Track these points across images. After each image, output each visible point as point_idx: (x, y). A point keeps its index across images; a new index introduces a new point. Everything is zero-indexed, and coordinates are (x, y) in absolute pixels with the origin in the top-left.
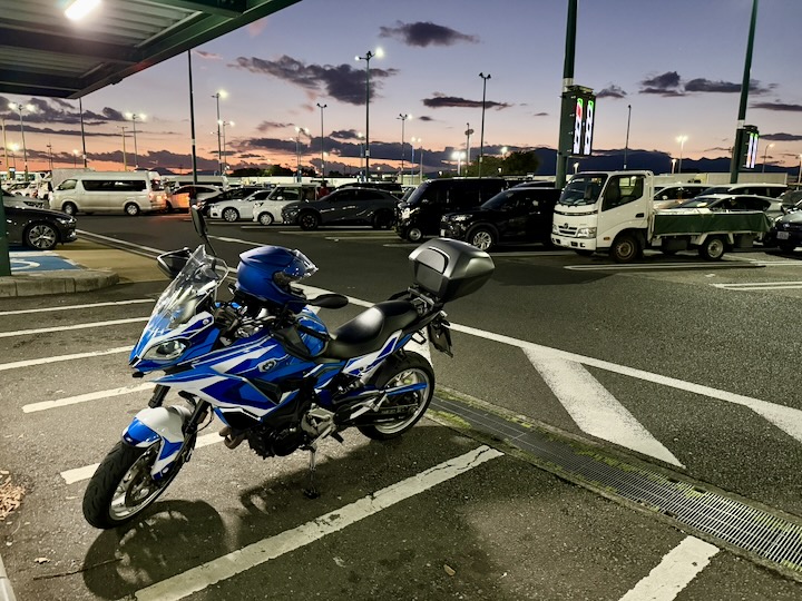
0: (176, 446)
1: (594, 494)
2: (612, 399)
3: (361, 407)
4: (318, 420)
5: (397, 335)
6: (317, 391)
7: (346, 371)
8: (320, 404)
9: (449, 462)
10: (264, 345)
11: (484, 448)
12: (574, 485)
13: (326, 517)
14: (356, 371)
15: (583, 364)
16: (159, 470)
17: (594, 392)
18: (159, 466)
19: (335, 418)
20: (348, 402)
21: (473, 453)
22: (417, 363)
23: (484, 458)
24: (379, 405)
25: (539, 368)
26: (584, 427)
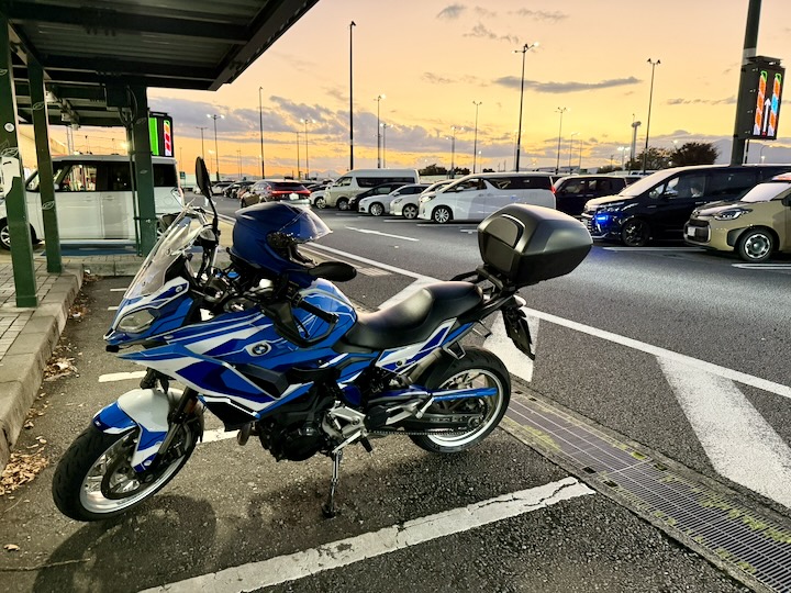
0: (158, 436)
1: (718, 570)
2: (771, 432)
3: (400, 411)
4: (344, 422)
5: (449, 324)
6: (341, 386)
7: (379, 364)
8: (346, 403)
9: (516, 494)
10: (257, 324)
11: (571, 480)
12: (689, 551)
13: (333, 546)
14: (392, 366)
15: (736, 382)
16: (140, 462)
17: (746, 421)
18: (140, 457)
19: (365, 421)
20: (384, 403)
21: (553, 486)
22: (484, 362)
23: (566, 495)
24: (423, 410)
25: (674, 383)
26: (719, 467)
